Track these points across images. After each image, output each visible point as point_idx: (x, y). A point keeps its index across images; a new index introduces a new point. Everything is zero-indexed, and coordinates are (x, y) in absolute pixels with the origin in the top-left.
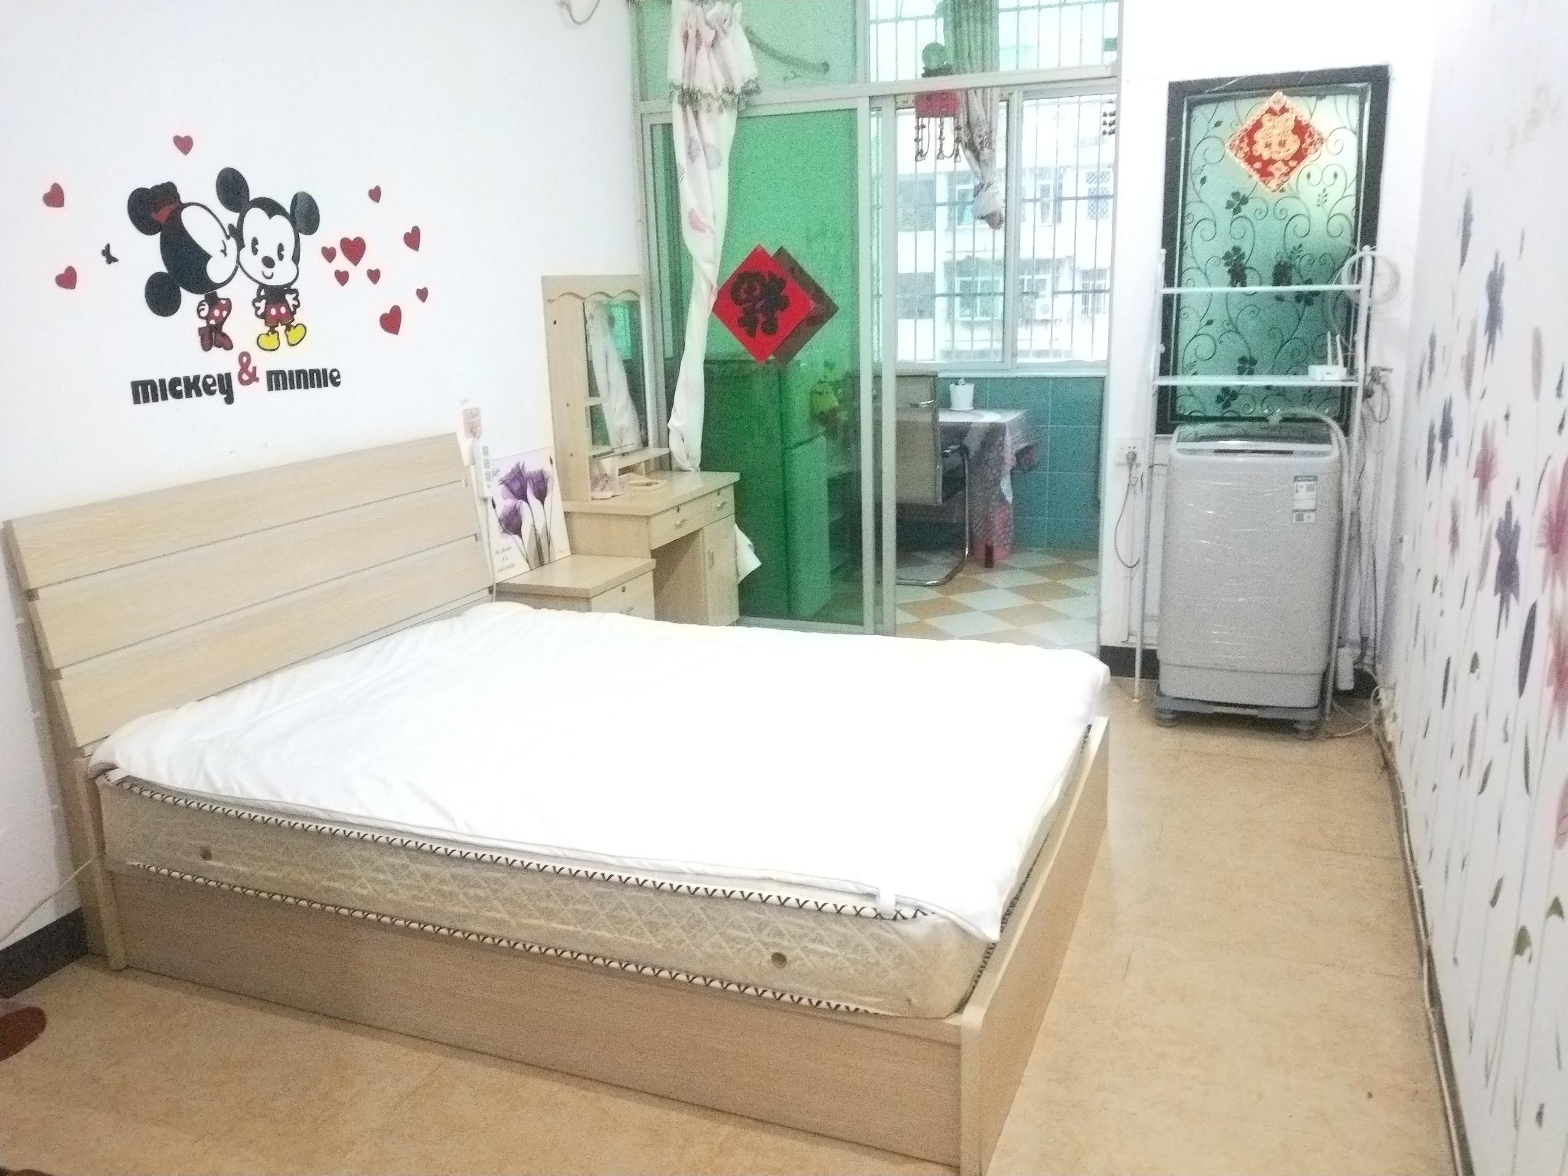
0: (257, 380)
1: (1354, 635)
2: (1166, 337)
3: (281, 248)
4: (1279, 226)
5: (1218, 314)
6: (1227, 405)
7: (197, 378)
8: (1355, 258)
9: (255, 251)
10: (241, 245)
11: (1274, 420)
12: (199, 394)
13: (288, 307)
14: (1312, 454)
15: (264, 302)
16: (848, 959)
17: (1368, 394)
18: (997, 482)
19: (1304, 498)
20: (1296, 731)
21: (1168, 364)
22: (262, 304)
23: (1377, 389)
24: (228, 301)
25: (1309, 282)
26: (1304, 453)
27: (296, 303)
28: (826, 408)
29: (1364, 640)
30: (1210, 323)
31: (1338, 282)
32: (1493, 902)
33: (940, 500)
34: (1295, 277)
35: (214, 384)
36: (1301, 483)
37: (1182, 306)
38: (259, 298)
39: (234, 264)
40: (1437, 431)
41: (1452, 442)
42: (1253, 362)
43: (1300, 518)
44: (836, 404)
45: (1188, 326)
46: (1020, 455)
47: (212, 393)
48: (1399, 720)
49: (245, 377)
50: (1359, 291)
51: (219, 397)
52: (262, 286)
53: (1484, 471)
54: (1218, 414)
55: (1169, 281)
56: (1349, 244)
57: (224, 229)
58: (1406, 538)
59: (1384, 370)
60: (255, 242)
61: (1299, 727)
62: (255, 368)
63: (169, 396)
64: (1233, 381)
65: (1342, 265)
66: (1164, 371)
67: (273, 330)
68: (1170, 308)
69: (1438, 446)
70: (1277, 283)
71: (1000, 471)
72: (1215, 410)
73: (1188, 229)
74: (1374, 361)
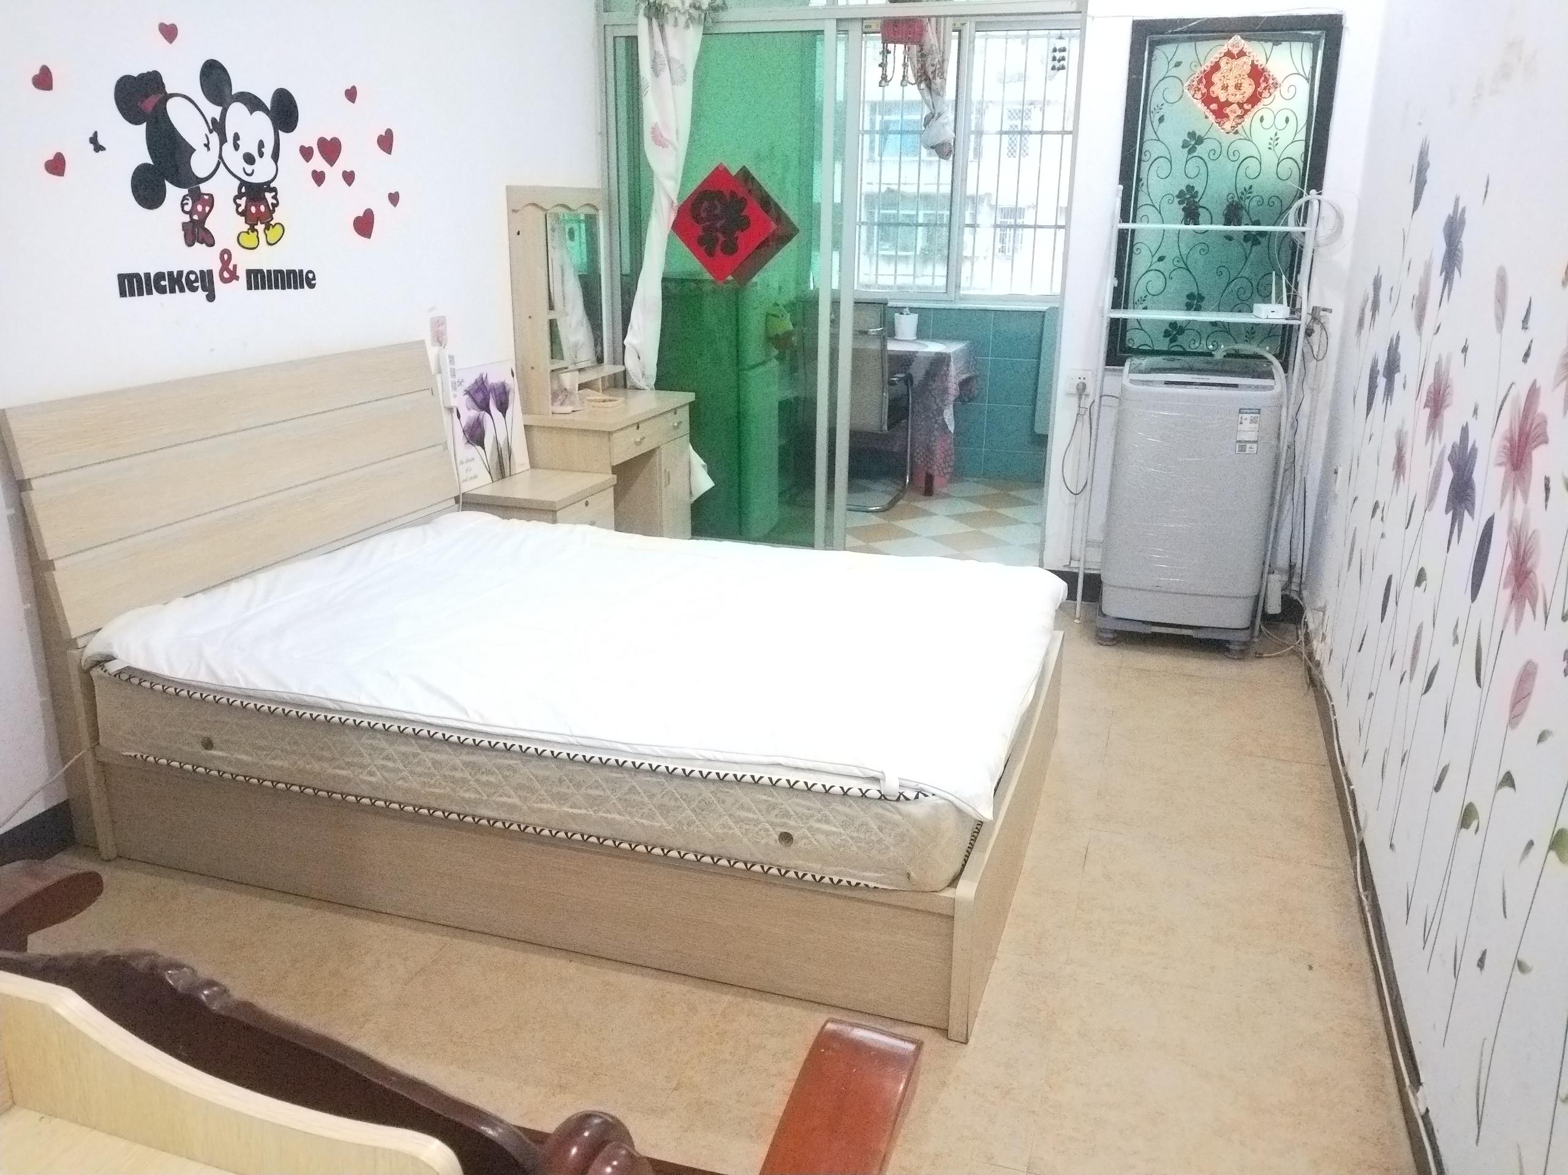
0: (237, 278)
1: (1282, 562)
2: (1119, 274)
3: (261, 145)
4: (1231, 167)
5: (1171, 252)
6: (1173, 340)
7: (180, 273)
8: (1302, 202)
9: (236, 147)
10: (223, 140)
11: (1219, 355)
12: (182, 290)
13: (267, 206)
14: (1257, 388)
15: (244, 199)
16: (852, 838)
17: (1309, 333)
18: (941, 412)
19: (1248, 430)
20: (1228, 650)
21: (1120, 298)
22: (243, 202)
23: (1317, 328)
24: (211, 196)
25: (1257, 223)
26: (1249, 387)
27: (275, 202)
28: (780, 331)
29: (1292, 567)
30: (1161, 259)
31: (1286, 224)
32: (1437, 788)
33: (885, 427)
34: (1245, 218)
35: (196, 281)
36: (1245, 416)
37: (1135, 242)
38: (239, 196)
39: (216, 159)
40: (1381, 367)
41: (1398, 378)
42: (1201, 298)
43: (1243, 449)
44: (791, 327)
45: (1141, 262)
46: (964, 384)
47: (194, 289)
48: (1328, 640)
49: (226, 275)
50: (1304, 233)
51: (201, 294)
52: (243, 183)
53: (1437, 401)
54: (1165, 349)
55: (1125, 218)
56: (1297, 186)
57: (206, 120)
58: (1340, 471)
59: (1324, 310)
60: (236, 137)
61: (1231, 647)
62: (235, 267)
63: (154, 291)
64: (1181, 316)
65: (1289, 208)
66: (1115, 305)
67: (253, 229)
68: (1125, 243)
69: (1382, 381)
70: (1228, 223)
71: (943, 401)
72: (1163, 344)
73: (1145, 166)
74: (1315, 302)
